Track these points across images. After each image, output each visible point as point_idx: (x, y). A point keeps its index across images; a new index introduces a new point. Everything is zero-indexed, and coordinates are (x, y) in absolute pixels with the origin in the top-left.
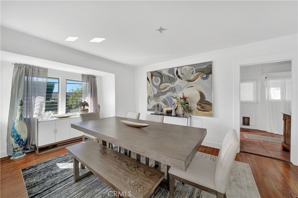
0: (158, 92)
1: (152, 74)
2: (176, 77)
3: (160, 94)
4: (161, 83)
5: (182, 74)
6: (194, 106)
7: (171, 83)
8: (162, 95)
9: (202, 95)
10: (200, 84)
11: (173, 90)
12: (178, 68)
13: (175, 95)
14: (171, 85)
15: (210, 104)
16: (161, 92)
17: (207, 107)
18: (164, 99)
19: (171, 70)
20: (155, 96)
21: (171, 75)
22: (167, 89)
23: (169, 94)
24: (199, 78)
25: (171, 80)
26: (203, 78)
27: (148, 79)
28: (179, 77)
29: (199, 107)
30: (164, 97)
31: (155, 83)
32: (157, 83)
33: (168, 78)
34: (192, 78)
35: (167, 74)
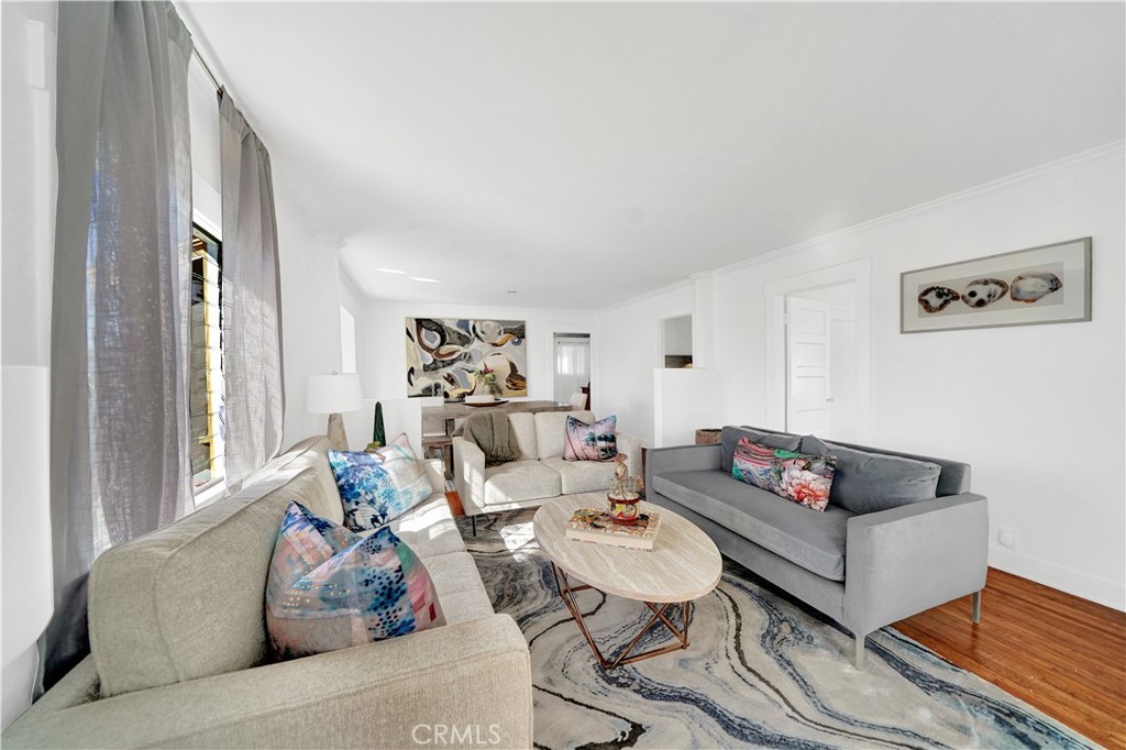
0: (435, 360)
1: (421, 323)
2: (473, 335)
3: (440, 365)
4: (442, 344)
5: (483, 332)
6: (503, 383)
7: (463, 345)
8: (444, 366)
9: (513, 366)
10: (509, 352)
11: (468, 357)
12: (475, 321)
13: (470, 366)
14: (463, 350)
15: (523, 379)
16: (443, 362)
17: (520, 383)
18: (449, 375)
19: (463, 323)
20: (426, 368)
21: (463, 332)
22: (454, 357)
23: (458, 365)
24: (509, 342)
25: (464, 341)
26: (514, 343)
27: (408, 333)
28: (477, 336)
29: (510, 385)
30: (449, 370)
31: (426, 342)
32: (433, 342)
33: (455, 336)
34: (498, 341)
35: (456, 328)
